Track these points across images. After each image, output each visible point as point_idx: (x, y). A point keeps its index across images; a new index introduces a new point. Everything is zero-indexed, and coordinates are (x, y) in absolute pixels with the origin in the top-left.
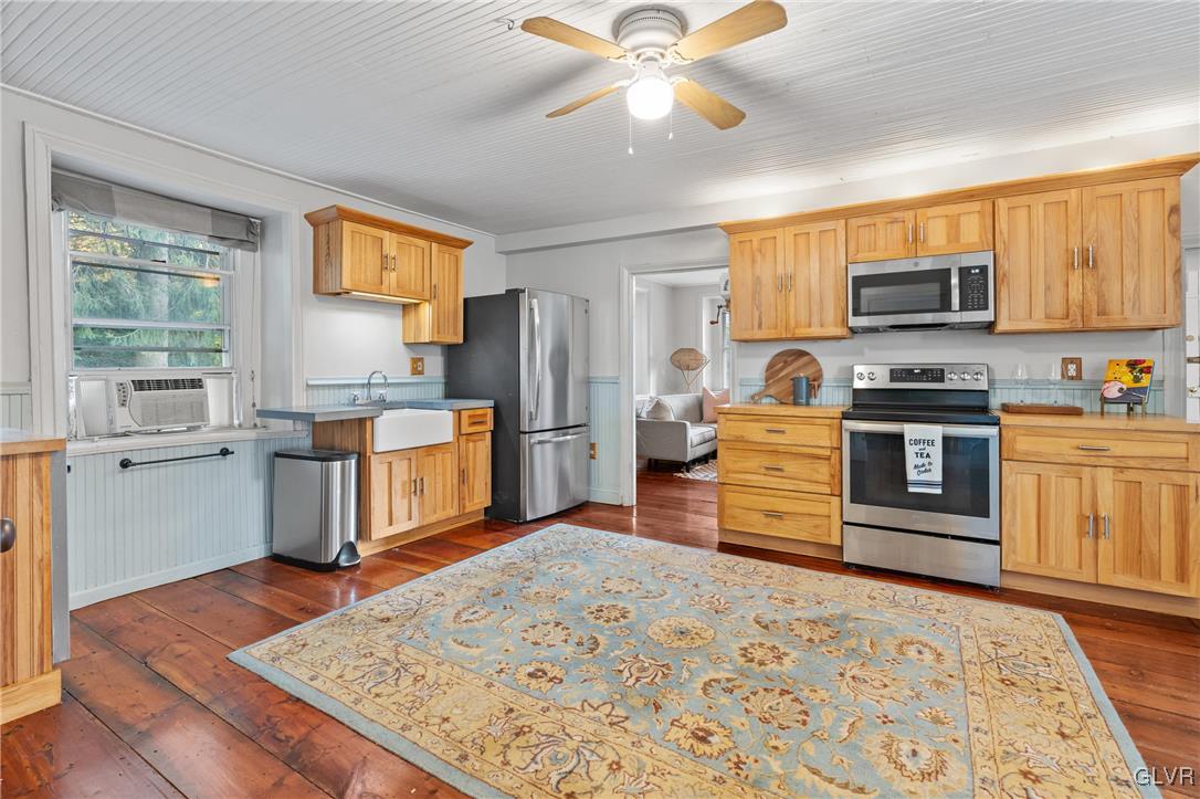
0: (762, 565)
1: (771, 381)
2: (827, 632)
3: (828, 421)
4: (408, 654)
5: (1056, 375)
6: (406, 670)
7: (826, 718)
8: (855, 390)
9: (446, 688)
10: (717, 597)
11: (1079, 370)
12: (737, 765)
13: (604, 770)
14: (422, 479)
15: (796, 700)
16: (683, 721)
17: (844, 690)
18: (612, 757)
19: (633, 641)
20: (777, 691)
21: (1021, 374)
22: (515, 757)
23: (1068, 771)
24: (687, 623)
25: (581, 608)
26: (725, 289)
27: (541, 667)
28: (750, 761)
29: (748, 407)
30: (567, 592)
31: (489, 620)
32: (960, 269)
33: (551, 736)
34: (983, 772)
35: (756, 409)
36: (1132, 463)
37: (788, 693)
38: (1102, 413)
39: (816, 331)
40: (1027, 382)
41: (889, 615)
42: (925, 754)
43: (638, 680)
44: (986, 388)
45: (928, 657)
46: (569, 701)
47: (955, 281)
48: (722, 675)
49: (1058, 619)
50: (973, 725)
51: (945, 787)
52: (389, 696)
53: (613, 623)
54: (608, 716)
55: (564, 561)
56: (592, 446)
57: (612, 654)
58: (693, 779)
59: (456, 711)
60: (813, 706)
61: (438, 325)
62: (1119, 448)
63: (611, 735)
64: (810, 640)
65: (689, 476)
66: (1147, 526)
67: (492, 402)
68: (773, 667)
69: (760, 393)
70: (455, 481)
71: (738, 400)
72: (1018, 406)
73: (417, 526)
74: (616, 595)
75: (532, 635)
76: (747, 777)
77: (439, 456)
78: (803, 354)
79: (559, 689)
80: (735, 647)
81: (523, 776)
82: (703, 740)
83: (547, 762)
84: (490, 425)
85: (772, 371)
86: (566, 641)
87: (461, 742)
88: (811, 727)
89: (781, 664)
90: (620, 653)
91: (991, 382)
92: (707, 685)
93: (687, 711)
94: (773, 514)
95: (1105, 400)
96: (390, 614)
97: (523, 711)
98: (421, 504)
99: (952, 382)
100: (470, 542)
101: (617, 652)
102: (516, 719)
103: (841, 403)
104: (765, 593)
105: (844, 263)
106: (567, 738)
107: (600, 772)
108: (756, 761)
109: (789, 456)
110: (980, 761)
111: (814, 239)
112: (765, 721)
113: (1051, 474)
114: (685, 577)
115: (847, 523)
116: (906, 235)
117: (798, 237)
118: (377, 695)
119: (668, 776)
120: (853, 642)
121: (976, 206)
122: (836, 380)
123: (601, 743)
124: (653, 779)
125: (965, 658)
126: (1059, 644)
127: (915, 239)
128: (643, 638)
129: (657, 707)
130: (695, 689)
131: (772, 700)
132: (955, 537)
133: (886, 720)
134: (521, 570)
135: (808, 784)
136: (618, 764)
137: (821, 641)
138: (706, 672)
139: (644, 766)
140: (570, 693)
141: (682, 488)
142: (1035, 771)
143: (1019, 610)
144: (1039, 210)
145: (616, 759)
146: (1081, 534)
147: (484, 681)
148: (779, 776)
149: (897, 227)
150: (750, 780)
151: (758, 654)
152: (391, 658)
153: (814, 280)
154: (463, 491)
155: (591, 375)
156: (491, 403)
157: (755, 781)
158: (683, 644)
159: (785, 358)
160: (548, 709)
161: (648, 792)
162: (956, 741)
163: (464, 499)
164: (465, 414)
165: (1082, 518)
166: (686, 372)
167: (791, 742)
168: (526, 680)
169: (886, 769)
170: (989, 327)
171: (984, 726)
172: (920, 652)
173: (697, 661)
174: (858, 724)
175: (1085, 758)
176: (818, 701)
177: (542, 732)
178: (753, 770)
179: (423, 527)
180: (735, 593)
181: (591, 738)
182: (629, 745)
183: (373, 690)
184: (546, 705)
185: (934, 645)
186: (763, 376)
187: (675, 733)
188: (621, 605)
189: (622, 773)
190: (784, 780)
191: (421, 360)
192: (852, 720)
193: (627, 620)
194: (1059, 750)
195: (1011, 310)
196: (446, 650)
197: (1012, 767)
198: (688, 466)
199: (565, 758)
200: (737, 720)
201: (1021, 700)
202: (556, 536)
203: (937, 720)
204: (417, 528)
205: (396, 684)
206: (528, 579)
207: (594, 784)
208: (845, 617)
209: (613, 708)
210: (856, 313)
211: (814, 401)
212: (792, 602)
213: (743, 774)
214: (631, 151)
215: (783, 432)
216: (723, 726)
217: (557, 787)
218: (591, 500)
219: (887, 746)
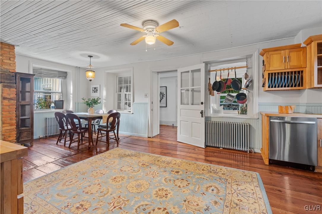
214: (146, 51)
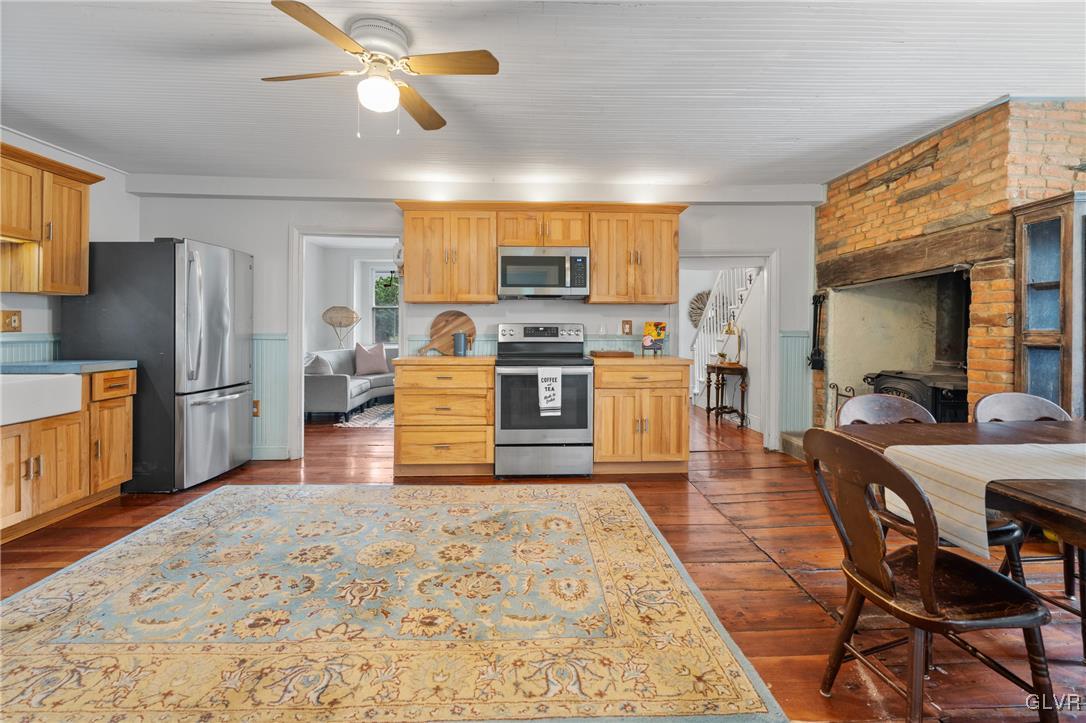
0: (436, 489)
1: (435, 337)
2: (497, 526)
3: (485, 368)
4: (80, 651)
5: (620, 332)
6: (88, 668)
7: (512, 581)
8: (499, 343)
9: (154, 667)
10: (407, 520)
11: (631, 328)
12: (461, 632)
13: (357, 673)
14: (37, 460)
15: (489, 576)
16: (411, 616)
17: (519, 561)
18: (359, 662)
19: (346, 571)
20: (475, 574)
21: (602, 331)
22: (264, 695)
23: (645, 568)
24: (389, 546)
25: (283, 556)
26: (399, 257)
27: (260, 616)
28: (470, 626)
29: (414, 358)
30: (261, 547)
31: (179, 592)
32: (571, 258)
33: (295, 667)
34: (605, 584)
35: (423, 360)
36: (659, 385)
37: (483, 573)
38: (643, 355)
39: (473, 297)
40: (605, 336)
41: (533, 506)
42: (574, 583)
43: (361, 599)
44: (582, 340)
45: (563, 526)
46: (302, 635)
47: (568, 265)
48: (430, 575)
49: (623, 487)
50: (596, 559)
51: (589, 598)
52: (75, 699)
53: (320, 562)
54: (344, 634)
55: (245, 519)
56: (256, 404)
57: (330, 586)
58: (431, 653)
59: (175, 683)
60: (502, 577)
61: (52, 272)
62: (653, 376)
63: (353, 646)
64: (487, 534)
65: (350, 424)
66: (664, 423)
67: (136, 362)
68: (467, 559)
69: (426, 347)
70: (85, 457)
71: (406, 353)
72: (600, 353)
73: (30, 516)
74: (314, 538)
75: (237, 593)
76: (470, 637)
77: (62, 430)
78: (461, 314)
79: (288, 629)
80: (434, 552)
81: (281, 707)
82: (431, 624)
83: (300, 687)
84: (132, 388)
85: (435, 329)
86: (278, 588)
87: (197, 706)
88: (503, 591)
89: (472, 556)
90: (336, 583)
91: (585, 336)
92: (421, 587)
93: (411, 609)
94: (443, 447)
95: (644, 347)
96: (30, 620)
97: (256, 658)
98: (36, 490)
99: (564, 336)
100: (111, 523)
101: (334, 583)
102: (253, 666)
103: (489, 353)
104: (445, 509)
105: (495, 245)
106: (312, 663)
107: (353, 676)
108: (474, 625)
109: (455, 397)
110: (603, 578)
111: (473, 222)
112: (473, 597)
113: (619, 394)
114: (375, 509)
115: (498, 445)
116: (537, 229)
117: (461, 221)
118: (56, 704)
119: (412, 658)
120: (516, 529)
121: (579, 215)
122: (486, 336)
123: (346, 655)
124: (399, 664)
125: (583, 522)
126: (628, 502)
127: (543, 234)
128: (354, 566)
129: (386, 614)
130: (412, 592)
131: (473, 581)
132: (567, 445)
133: (548, 572)
134: (197, 538)
135: (512, 626)
136: (367, 664)
137: (495, 533)
138: (418, 577)
139: (390, 658)
140: (301, 628)
141: (346, 437)
142: (630, 574)
143: (605, 486)
144: (614, 224)
145: (365, 662)
146: (634, 432)
147: (199, 648)
148: (492, 628)
149: (531, 223)
150: (473, 638)
151: (453, 553)
152: (58, 661)
153: (473, 256)
154: (95, 468)
155: (254, 332)
156: (134, 364)
157: (477, 637)
158: (391, 561)
159: (446, 318)
160: (283, 647)
161: (400, 674)
162: (589, 571)
163: (96, 476)
164: (99, 380)
165: (635, 422)
166: (338, 329)
167: (494, 604)
168: (249, 632)
169: (555, 600)
170: (585, 299)
171: (601, 558)
172: (558, 525)
173: (407, 571)
174: (533, 579)
175: (651, 559)
176: (503, 573)
177: (284, 667)
178: (472, 631)
179: (38, 516)
180: (423, 514)
181: (335, 655)
182: (372, 648)
183: (49, 701)
184: (279, 645)
185: (564, 518)
186: (428, 333)
187: (407, 627)
188: (323, 545)
189: (373, 670)
190: (495, 630)
191: (18, 313)
192: (528, 579)
193: (333, 556)
194: (639, 559)
195: (599, 287)
196: (134, 633)
197: (619, 575)
198: (347, 417)
199: (317, 678)
200: (452, 603)
201: (616, 538)
202: (226, 498)
203: (576, 563)
204: (29, 520)
205: (80, 684)
206: (210, 544)
207: (352, 686)
208: (506, 514)
209: (347, 626)
210: (504, 284)
211: (469, 353)
212: (466, 511)
213: (467, 636)
214: (359, 135)
215: (450, 378)
216: (443, 610)
217: (318, 702)
218: (254, 459)
219: (552, 587)
